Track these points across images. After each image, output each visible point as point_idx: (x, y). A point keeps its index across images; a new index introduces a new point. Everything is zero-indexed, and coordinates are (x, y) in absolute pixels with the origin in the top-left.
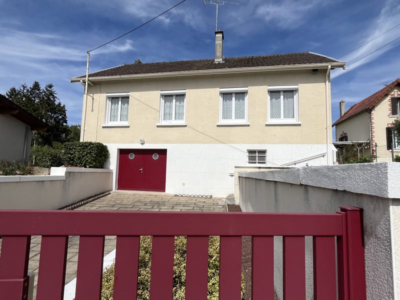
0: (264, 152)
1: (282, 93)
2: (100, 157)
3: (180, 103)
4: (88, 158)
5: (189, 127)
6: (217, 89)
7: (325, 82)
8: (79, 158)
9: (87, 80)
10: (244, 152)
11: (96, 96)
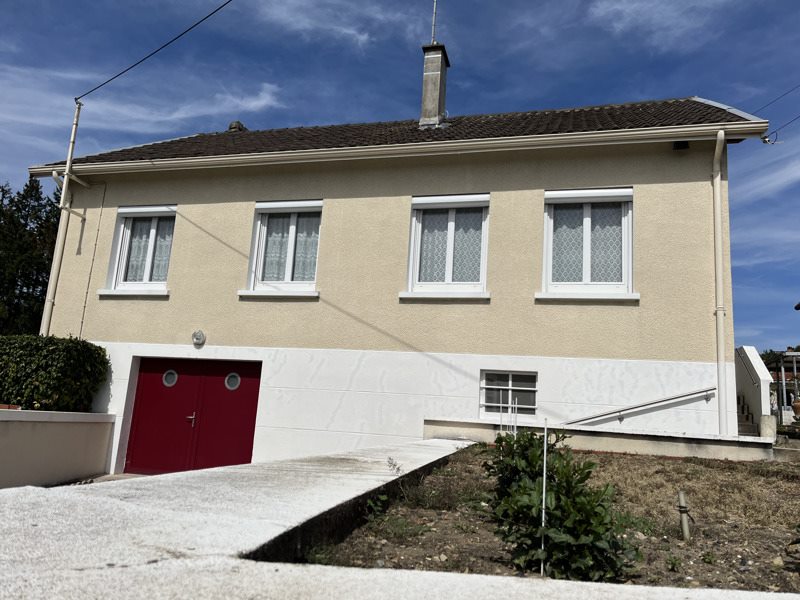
0: (530, 378)
1: (587, 211)
2: (77, 379)
3: (309, 234)
4: (39, 381)
5: (325, 301)
6: (403, 198)
7: (712, 178)
8: (17, 381)
9: (67, 171)
10: (472, 377)
11: (92, 214)
